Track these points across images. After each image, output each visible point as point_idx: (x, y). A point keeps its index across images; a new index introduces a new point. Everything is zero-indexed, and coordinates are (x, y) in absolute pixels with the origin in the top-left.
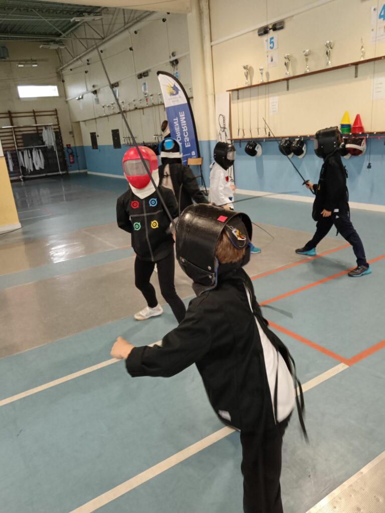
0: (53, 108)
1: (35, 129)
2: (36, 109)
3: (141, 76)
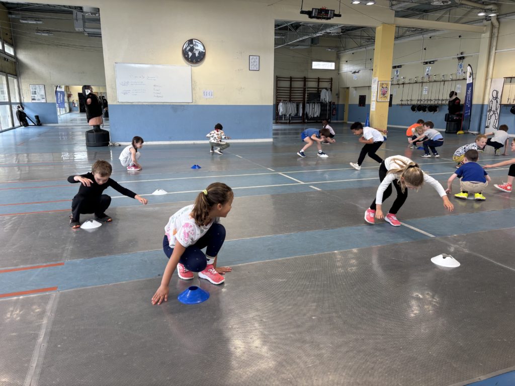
0: (330, 77)
1: (317, 89)
2: (320, 77)
3: (426, 63)
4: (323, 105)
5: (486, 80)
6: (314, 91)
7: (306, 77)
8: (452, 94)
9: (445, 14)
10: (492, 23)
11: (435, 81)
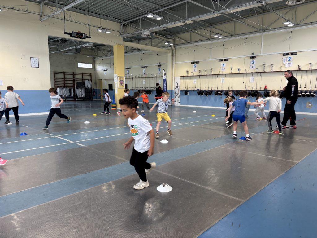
0: (90, 73)
1: (82, 80)
2: (83, 73)
3: (143, 67)
4: (87, 90)
5: (172, 77)
6: (81, 81)
7: (74, 72)
8: (157, 84)
9: (149, 42)
10: (172, 48)
11: (148, 77)
